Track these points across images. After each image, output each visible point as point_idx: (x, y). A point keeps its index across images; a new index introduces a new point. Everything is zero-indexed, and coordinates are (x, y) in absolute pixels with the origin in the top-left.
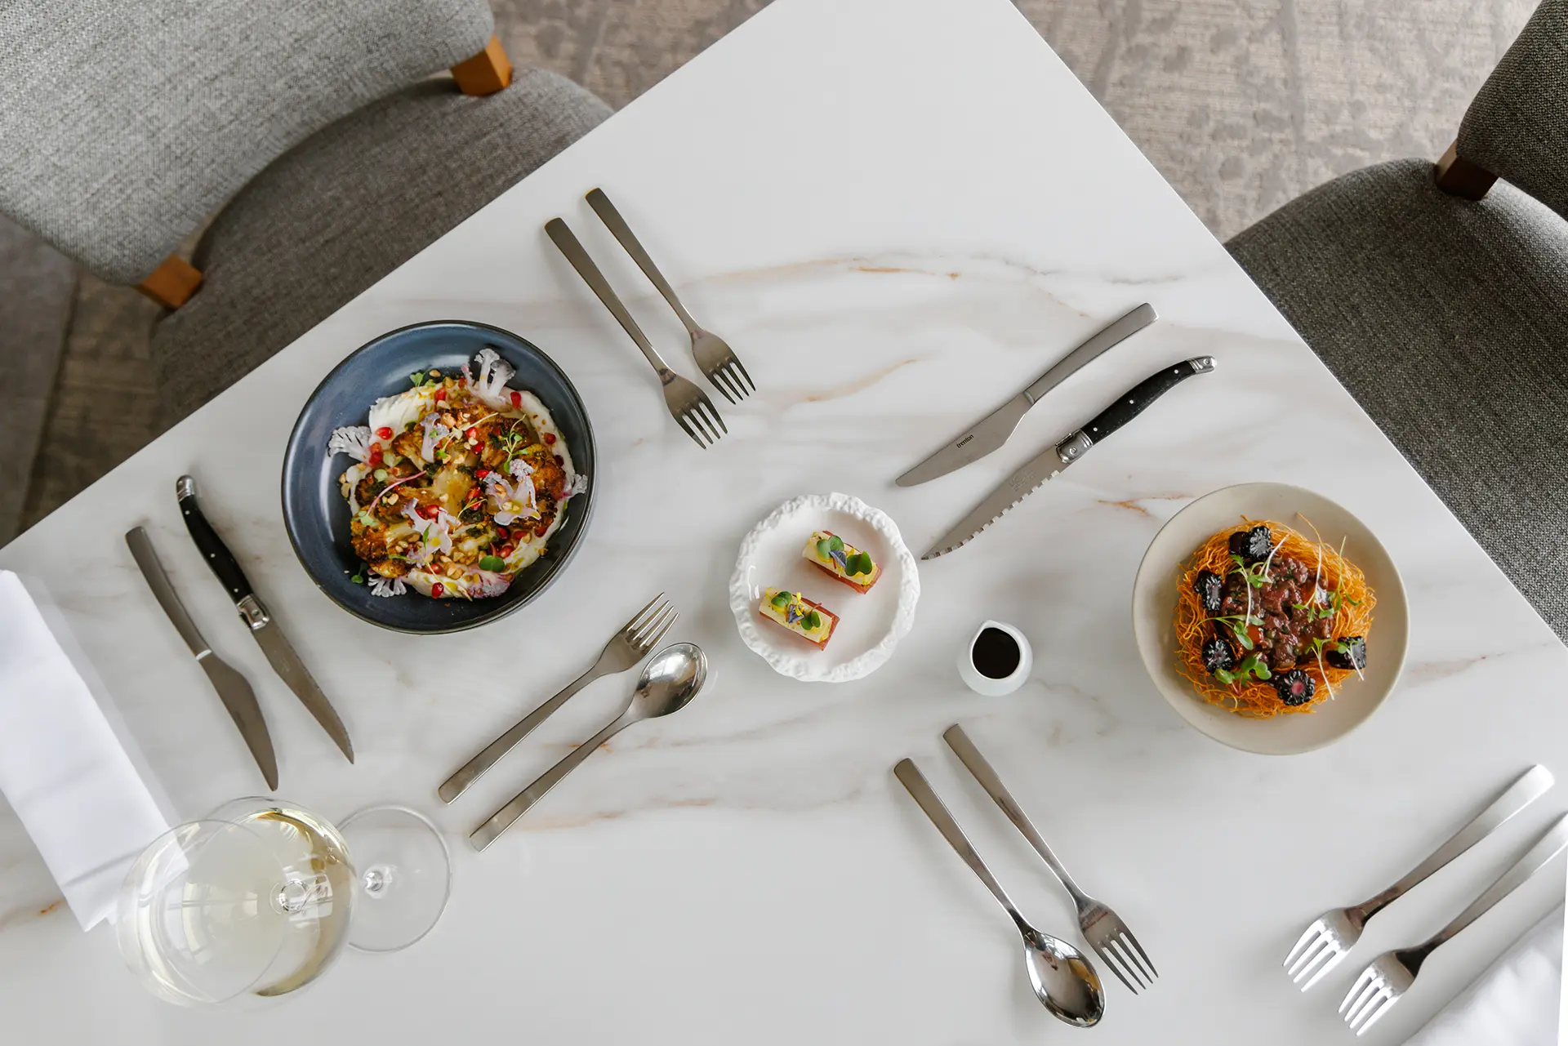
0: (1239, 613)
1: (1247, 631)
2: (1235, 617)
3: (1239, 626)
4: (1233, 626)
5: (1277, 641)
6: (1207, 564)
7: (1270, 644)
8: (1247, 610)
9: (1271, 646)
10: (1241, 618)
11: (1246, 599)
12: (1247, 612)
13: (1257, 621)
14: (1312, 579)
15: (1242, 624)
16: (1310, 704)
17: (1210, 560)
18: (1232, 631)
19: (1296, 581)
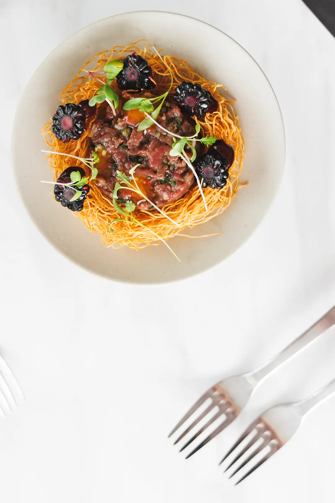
0: (161, 114)
1: (140, 110)
2: (159, 108)
3: (149, 106)
4: (152, 102)
5: (118, 134)
6: (220, 115)
7: (118, 127)
8: (159, 123)
9: (116, 127)
10: (156, 113)
11: (169, 128)
12: (158, 122)
13: (143, 127)
14: (155, 198)
15: (149, 111)
16: (51, 132)
17: (222, 120)
18: (148, 97)
19: (160, 182)
